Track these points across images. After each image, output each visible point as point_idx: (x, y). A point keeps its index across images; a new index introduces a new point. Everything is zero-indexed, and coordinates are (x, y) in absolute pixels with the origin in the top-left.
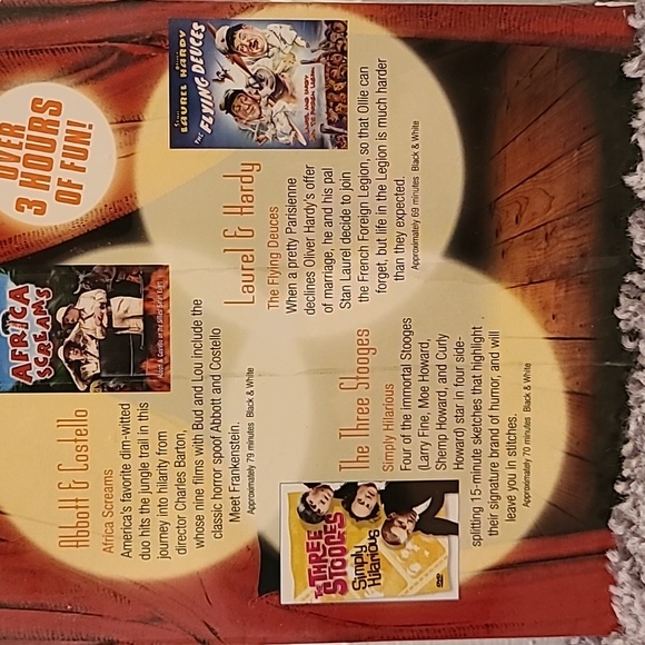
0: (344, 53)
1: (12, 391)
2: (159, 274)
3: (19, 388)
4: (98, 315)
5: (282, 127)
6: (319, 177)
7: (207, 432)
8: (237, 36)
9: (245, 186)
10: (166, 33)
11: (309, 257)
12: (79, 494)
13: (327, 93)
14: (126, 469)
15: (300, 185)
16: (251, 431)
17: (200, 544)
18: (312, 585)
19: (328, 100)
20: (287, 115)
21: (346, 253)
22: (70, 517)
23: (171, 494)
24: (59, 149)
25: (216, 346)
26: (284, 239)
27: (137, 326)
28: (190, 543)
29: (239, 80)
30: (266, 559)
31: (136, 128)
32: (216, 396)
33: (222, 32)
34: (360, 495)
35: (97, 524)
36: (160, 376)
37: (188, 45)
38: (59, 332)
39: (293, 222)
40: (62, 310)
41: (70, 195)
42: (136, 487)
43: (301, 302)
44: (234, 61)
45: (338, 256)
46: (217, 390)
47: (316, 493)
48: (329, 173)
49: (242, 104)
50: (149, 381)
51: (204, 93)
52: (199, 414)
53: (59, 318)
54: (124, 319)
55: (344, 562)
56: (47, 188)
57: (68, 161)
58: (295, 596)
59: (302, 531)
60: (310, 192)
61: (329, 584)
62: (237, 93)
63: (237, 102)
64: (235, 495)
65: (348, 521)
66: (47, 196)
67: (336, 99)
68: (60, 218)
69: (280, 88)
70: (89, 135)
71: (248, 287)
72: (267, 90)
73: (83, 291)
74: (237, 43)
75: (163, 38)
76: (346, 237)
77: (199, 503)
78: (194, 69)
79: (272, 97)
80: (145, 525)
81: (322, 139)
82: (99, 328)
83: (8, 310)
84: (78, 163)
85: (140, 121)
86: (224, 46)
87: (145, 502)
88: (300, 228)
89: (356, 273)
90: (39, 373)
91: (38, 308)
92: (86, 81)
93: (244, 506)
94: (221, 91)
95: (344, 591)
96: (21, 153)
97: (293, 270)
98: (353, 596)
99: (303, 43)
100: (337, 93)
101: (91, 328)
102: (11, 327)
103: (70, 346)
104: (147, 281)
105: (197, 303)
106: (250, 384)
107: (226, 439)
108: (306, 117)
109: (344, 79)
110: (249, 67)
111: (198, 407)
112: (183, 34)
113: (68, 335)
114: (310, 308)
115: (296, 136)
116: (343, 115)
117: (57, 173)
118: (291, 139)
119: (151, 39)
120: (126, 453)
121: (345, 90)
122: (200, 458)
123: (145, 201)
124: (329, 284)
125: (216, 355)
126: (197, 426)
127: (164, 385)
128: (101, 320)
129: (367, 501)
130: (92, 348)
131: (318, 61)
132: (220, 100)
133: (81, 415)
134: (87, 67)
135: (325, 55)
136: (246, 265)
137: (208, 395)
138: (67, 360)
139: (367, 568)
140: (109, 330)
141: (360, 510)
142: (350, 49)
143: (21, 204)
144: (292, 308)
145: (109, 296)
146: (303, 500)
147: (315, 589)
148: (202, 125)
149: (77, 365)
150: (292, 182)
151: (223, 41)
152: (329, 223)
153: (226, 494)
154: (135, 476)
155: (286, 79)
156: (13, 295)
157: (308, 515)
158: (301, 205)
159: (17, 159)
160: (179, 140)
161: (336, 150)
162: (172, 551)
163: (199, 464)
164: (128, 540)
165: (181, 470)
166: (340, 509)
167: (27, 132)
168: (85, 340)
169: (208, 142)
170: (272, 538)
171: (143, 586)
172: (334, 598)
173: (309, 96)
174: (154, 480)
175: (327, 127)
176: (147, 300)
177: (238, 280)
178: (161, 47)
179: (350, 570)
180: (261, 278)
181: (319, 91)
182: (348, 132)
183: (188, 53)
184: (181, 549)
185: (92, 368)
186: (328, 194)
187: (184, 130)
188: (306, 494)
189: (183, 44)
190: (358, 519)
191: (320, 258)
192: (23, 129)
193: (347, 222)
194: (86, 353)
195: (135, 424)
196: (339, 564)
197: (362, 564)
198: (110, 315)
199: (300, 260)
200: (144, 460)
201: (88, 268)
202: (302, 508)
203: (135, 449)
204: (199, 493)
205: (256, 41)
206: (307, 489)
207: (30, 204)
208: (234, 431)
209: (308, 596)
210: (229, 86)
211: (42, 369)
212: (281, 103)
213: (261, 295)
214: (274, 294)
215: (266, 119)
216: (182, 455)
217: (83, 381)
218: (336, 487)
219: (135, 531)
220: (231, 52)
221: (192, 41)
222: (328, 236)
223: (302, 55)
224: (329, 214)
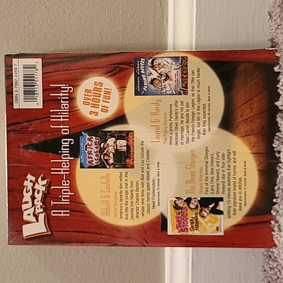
0: (187, 66)
1: (88, 168)
2: (131, 133)
3: (90, 167)
4: (113, 145)
5: (168, 88)
6: (179, 104)
7: (145, 181)
8: (155, 62)
9: (157, 107)
10: (133, 62)
11: (176, 128)
12: (107, 199)
13: (182, 78)
14: (121, 192)
15: (174, 106)
16: (158, 181)
17: (143, 216)
18: (177, 229)
19: (182, 81)
20: (169, 86)
21: (188, 127)
22: (104, 206)
23: (135, 200)
24: (102, 97)
25: (148, 155)
26: (169, 122)
27: (124, 149)
28: (140, 215)
29: (155, 75)
30: (163, 220)
31: (124, 90)
32: (148, 170)
33: (150, 61)
34: (192, 201)
35: (112, 208)
36: (131, 164)
37: (140, 65)
38: (102, 150)
39: (171, 117)
40: (103, 144)
41: (105, 110)
42: (124, 197)
43: (174, 141)
44: (154, 69)
45: (185, 128)
46: (148, 168)
47: (179, 200)
48: (182, 102)
49: (156, 82)
50: (128, 165)
51: (144, 79)
52: (143, 176)
53: (102, 146)
54: (121, 147)
55: (187, 222)
56: (98, 108)
57: (105, 100)
58: (172, 232)
59: (174, 212)
60: (176, 108)
61: (182, 229)
62: (154, 79)
63: (154, 82)
64: (154, 200)
65: (189, 209)
66: (99, 110)
67: (184, 80)
68: (102, 117)
69: (167, 77)
70: (110, 92)
71: (157, 137)
72: (163, 78)
73: (109, 138)
74: (154, 64)
75: (132, 63)
76: (188, 122)
77: (143, 203)
78: (142, 72)
79: (165, 80)
80: (126, 209)
81: (180, 92)
82: (113, 150)
83: (87, 144)
84: (108, 100)
85: (125, 87)
86: (151, 65)
87: (127, 202)
88: (173, 119)
89: (191, 132)
91: (96, 143)
92: (110, 76)
93: (156, 204)
94: (150, 78)
95: (187, 231)
96: (91, 98)
97: (171, 132)
98: (190, 233)
99: (174, 63)
100: (185, 78)
101: (111, 149)
102: (88, 149)
103: (105, 154)
104: (127, 135)
105: (143, 142)
106: (158, 167)
107: (151, 183)
108: (175, 86)
109: (187, 74)
110: (158, 71)
111: (143, 173)
112: (138, 62)
113: (104, 151)
114: (177, 144)
115: (172, 91)
116: (186, 85)
117: (101, 103)
118: (170, 92)
119: (129, 63)
120: (121, 187)
121: (187, 77)
122: (143, 189)
123: (127, 112)
124: (182, 136)
125: (148, 158)
126: (142, 179)
127: (133, 167)
128: (114, 147)
129: (194, 203)
130: (111, 155)
131: (179, 69)
132: (149, 81)
133: (108, 175)
134: (110, 72)
135: (181, 67)
136: (157, 131)
137: (145, 170)
138: (104, 159)
139: (194, 224)
140: (116, 150)
141: (192, 206)
142: (188, 65)
143: (91, 113)
144: (171, 144)
145: (116, 140)
146: (175, 203)
147: (178, 230)
148: (144, 89)
149: (107, 160)
150: (171, 105)
151: (150, 63)
152: (182, 118)
153: (151, 200)
154: (124, 194)
155: (169, 74)
156: (88, 139)
157: (176, 207)
158: (174, 112)
159: (90, 99)
160: (137, 93)
161: (185, 95)
162: (134, 217)
163: (143, 191)
164: (121, 213)
165: (137, 192)
166: (186, 206)
167: (93, 92)
168: (109, 153)
169: (146, 94)
170: (165, 214)
171: (126, 228)
172: (184, 233)
173: (176, 79)
174: (129, 196)
175: (182, 88)
176: (127, 141)
177: (155, 135)
178: (132, 66)
179: (189, 225)
180: (162, 134)
181: (179, 77)
182: (188, 90)
183: (140, 68)
184: (137, 217)
185: (111, 161)
186: (182, 109)
187: (139, 90)
188: (175, 201)
189: (138, 64)
190: (192, 209)
191: (179, 128)
192: (91, 91)
193: (188, 117)
194: (110, 157)
195: (124, 178)
196: (185, 223)
197: (193, 223)
198: (116, 145)
199: (173, 129)
200: (126, 189)
201: (110, 132)
202: (174, 205)
203: (124, 186)
204: (143, 199)
205: (160, 63)
206: (176, 199)
207: (94, 113)
208: (154, 181)
209: (176, 232)
210: (152, 77)
211: (96, 162)
212: (168, 82)
213: (162, 140)
214: (166, 139)
215: (163, 87)
216: (138, 188)
217: (109, 165)
218: (185, 199)
219: (124, 211)
220: (153, 67)
221: (141, 64)
222: (182, 121)
224: (182, 115)
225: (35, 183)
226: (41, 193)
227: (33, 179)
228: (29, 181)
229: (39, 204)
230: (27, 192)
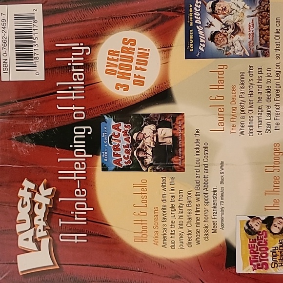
0: (268, 11)
1: (113, 171)
2: (180, 117)
3: (117, 169)
4: (152, 136)
5: (238, 47)
6: (255, 71)
7: (201, 191)
8: (217, 5)
9: (220, 76)
10: (183, 6)
11: (251, 109)
12: (143, 218)
13: (260, 30)
14: (164, 207)
15: (246, 75)
16: (222, 191)
17: (198, 243)
18: (251, 264)
19: (260, 34)
20: (240, 42)
21: (268, 107)
22: (139, 228)
23: (185, 219)
24: (135, 61)
25: (206, 151)
26: (238, 100)
27: (169, 141)
28: (194, 242)
29: (217, 26)
30: (229, 252)
31: (169, 50)
32: (206, 174)
33: (209, 4)
34: (275, 223)
35: (151, 232)
36: (180, 165)
37: (194, 11)
38: (134, 144)
39: (243, 92)
40: (136, 134)
41: (139, 82)
42: (169, 215)
43: (246, 130)
44: (215, 17)
45: (265, 108)
46: (207, 171)
47: (253, 221)
48: (260, 69)
49: (219, 37)
50: (175, 166)
51: (201, 33)
52: (198, 183)
53: (134, 138)
54: (164, 138)
55: (267, 254)
56: (129, 79)
57: (139, 66)
58: (243, 269)
59: (246, 238)
60: (251, 78)
61: (259, 265)
62: (216, 32)
63: (216, 37)
64: (215, 220)
65: (269, 235)
66: (129, 83)
67: (264, 33)
68: (135, 92)
69: (237, 29)
70: (148, 54)
71: (221, 123)
72: (231, 30)
73: (145, 125)
74: (216, 9)
75: (181, 8)
76: (269, 99)
77: (198, 224)
78: (196, 22)
79: (233, 34)
80: (173, 233)
81: (257, 53)
82: (152, 142)
83: (112, 134)
84: (143, 67)
85: (171, 47)
86: (210, 10)
87: (173, 222)
88: (246, 95)
89: (273, 116)
90: (125, 162)
91: (125, 133)
92: (147, 30)
93: (219, 226)
94: (209, 31)
95: (267, 268)
96: (118, 63)
97: (243, 115)
98: (271, 271)
99: (248, 7)
100: (265, 30)
101: (149, 142)
102: (113, 142)
103: (139, 150)
104: (174, 121)
105: (197, 131)
106: (222, 169)
107: (211, 194)
108: (249, 42)
109: (268, 23)
110: (222, 20)
111: (198, 179)
112: (191, 6)
113: (138, 146)
114: (251, 133)
115: (244, 52)
116: (267, 41)
117: (134, 72)
118: (242, 53)
119: (176, 9)
120: (164, 200)
121: (268, 29)
122: (198, 203)
123: (173, 84)
124: (260, 122)
125: (206, 155)
126: (197, 188)
127: (182, 169)
128: (153, 138)
129: (278, 226)
130: (149, 151)
131: (255, 16)
132: (209, 36)
133: (144, 182)
134: (147, 23)
135: (259, 13)
136: (220, 113)
137: (202, 174)
138: (138, 157)
139: (278, 257)
140: (157, 143)
141: (275, 230)
142: (271, 9)
143: (118, 86)
144: (242, 133)
145: (157, 128)
146: (247, 224)
147: (252, 266)
148: (200, 48)
149: (142, 159)
150: (242, 74)
151: (210, 8)
152: (260, 93)
153: (210, 220)
154: (168, 211)
155: (240, 25)
156: (114, 127)
157: (250, 231)
158: (246, 84)
159: (116, 66)
160: (189, 55)
161: (264, 58)
162: (185, 245)
163: (198, 205)
164: (165, 240)
165: (189, 208)
166: (265, 229)
167: (120, 54)
168: (146, 148)
169: (203, 56)
170: (232, 241)
171: (172, 261)
172: (262, 271)
173: (251, 32)
174: (177, 213)
175: (259, 47)
176: (174, 129)
177: (216, 120)
178: (181, 12)
179: (270, 258)
180: (227, 118)
181: (256, 29)
182: (270, 49)
183: (194, 15)
184: (189, 245)
185: (149, 160)
186: (260, 79)
187: (191, 50)
188: (249, 221)
189: (191, 10)
190: (274, 234)
191: (255, 109)
192: (119, 52)
193: (269, 92)
194: (146, 153)
195: (168, 186)
196: (264, 255)
197: (276, 255)
198: (157, 136)
199: (246, 110)
200: (172, 203)
201: (148, 115)
202: (247, 228)
203: (168, 198)
204: (198, 219)
205: (225, 8)
206: (249, 219)
207: (122, 86)
208: (215, 191)
209: (249, 270)
210: (212, 29)
211: (127, 161)
212: (237, 36)
213: (228, 127)
214: (234, 126)
215: (230, 44)
216: (190, 202)
217: (145, 166)
218: (263, 218)
219: (168, 235)
220: (214, 13)
221: (195, 9)
222: (260, 99)
223: (247, 13)
224: (260, 88)
225: (35, 193)
226: (44, 208)
227: (32, 186)
228: (26, 189)
229: (40, 223)
230: (23, 206)
